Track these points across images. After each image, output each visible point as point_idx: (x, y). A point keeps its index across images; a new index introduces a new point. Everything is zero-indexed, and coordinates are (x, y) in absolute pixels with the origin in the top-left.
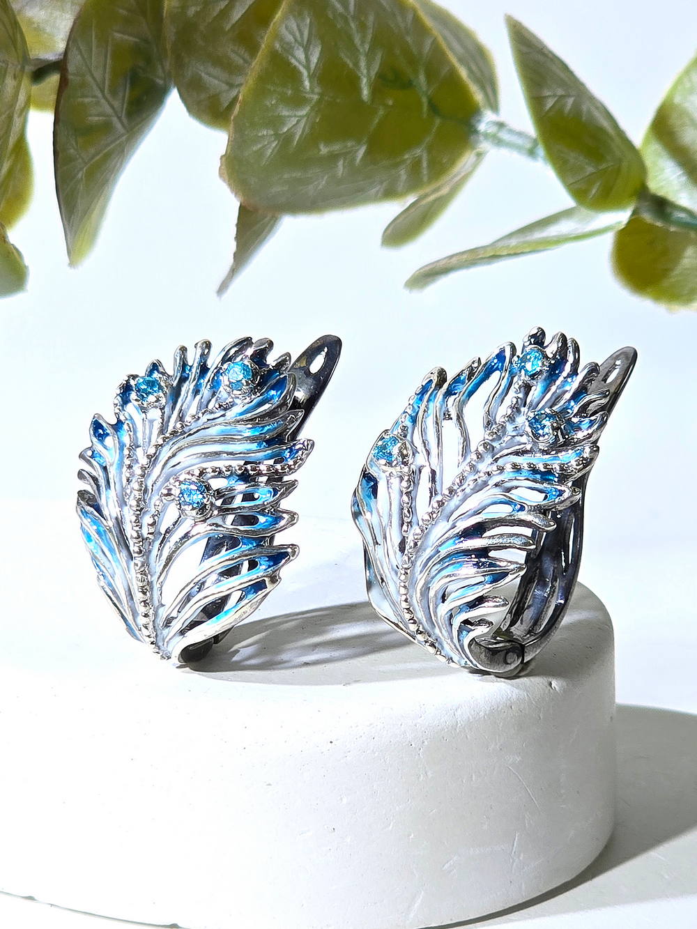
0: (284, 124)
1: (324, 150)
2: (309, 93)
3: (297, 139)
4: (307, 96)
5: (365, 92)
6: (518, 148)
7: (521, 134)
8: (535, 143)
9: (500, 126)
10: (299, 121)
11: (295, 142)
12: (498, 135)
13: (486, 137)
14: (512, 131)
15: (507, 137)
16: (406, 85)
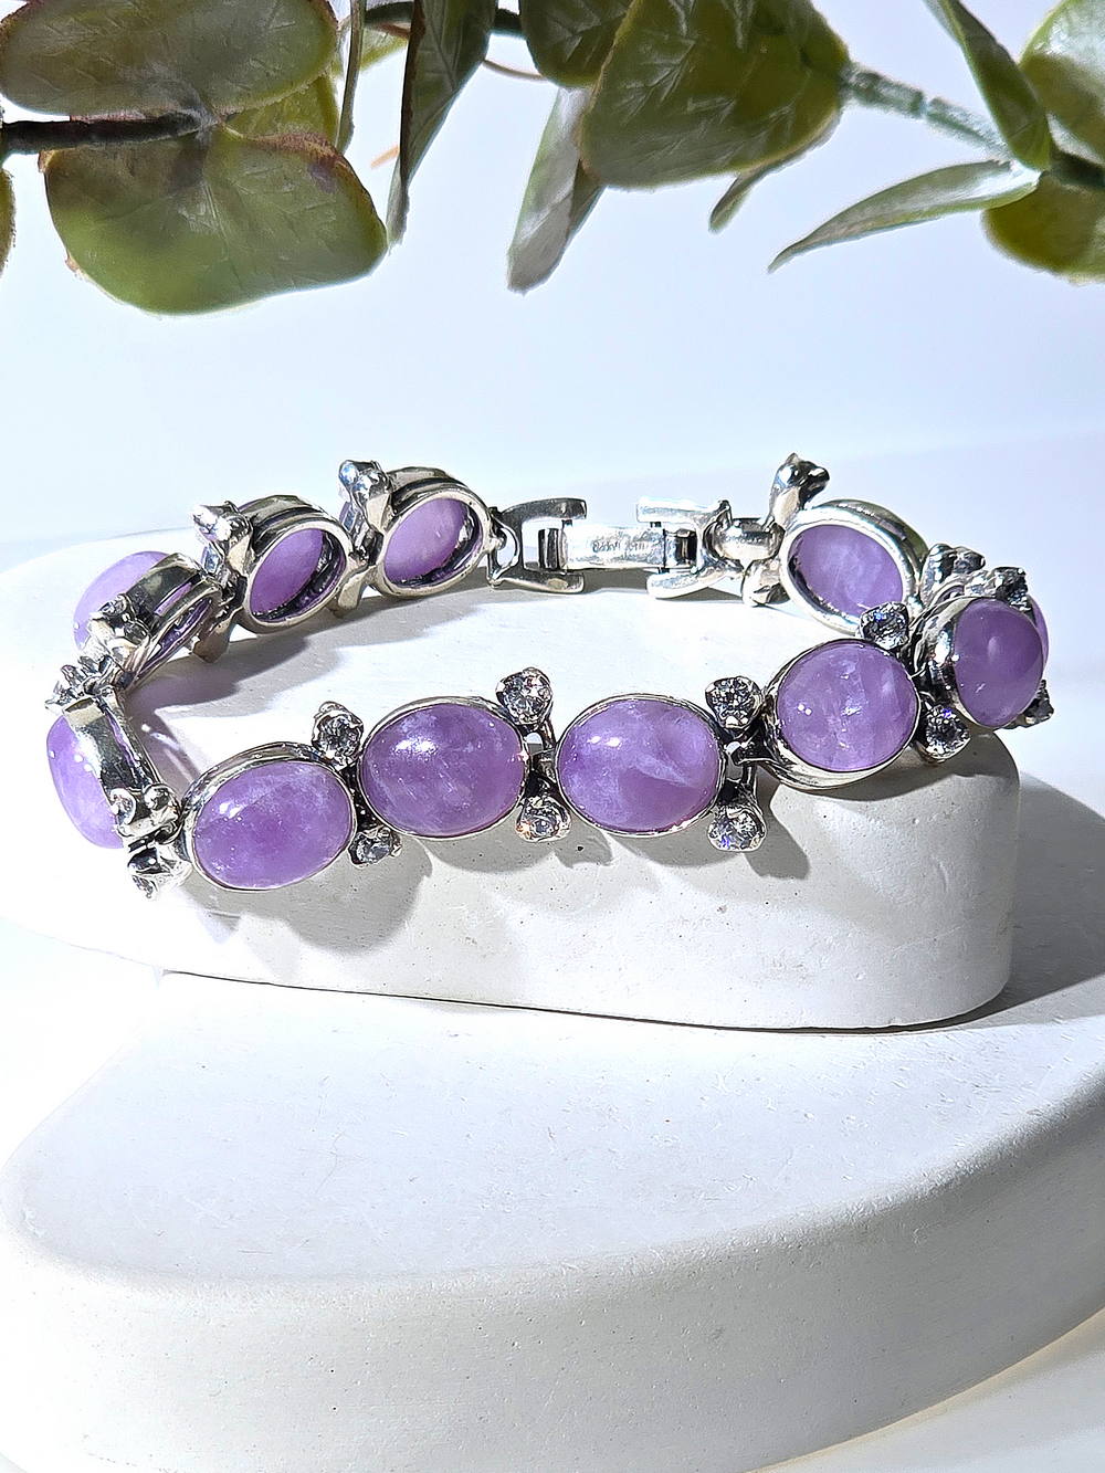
0: (655, 75)
1: (691, 107)
2: (686, 38)
3: (665, 94)
4: (683, 41)
5: (740, 38)
6: (897, 105)
7: (899, 87)
8: (919, 96)
9: (874, 78)
10: (671, 71)
11: (663, 98)
12: (873, 89)
13: (859, 92)
14: (888, 84)
15: (884, 91)
16: (779, 31)
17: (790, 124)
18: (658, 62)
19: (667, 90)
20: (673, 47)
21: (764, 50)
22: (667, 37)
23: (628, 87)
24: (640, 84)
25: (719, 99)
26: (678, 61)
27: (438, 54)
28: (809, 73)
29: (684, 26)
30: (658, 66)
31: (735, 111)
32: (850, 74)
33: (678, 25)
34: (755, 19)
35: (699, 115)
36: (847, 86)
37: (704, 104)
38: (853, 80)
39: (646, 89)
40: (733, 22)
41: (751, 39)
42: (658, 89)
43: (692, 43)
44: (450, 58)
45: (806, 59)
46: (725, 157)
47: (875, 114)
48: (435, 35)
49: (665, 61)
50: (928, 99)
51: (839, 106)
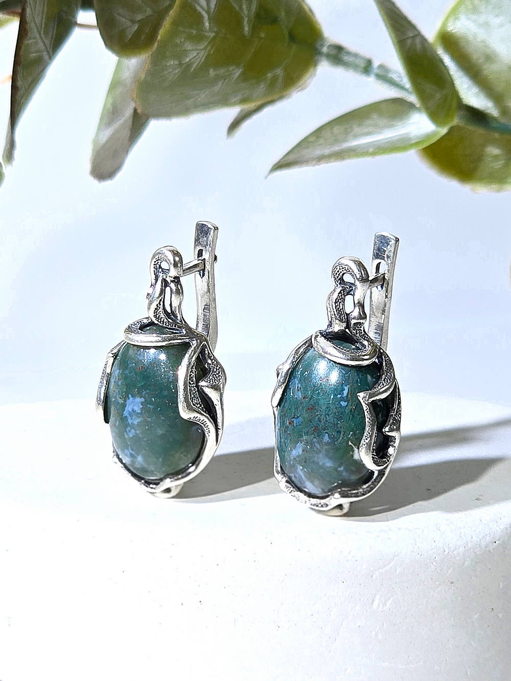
0: (187, 56)
1: (212, 74)
2: (208, 32)
3: (194, 67)
4: (206, 34)
5: (246, 29)
6: (355, 67)
7: (356, 55)
8: (369, 63)
9: (339, 48)
10: (198, 54)
11: (193, 69)
12: (338, 55)
13: (329, 56)
14: (349, 53)
15: (346, 58)
16: (274, 21)
17: (280, 80)
18: (189, 48)
19: (196, 64)
20: (199, 38)
21: (263, 35)
22: (195, 32)
23: (168, 64)
24: (177, 62)
25: (231, 69)
26: (202, 47)
27: (39, 41)
28: (294, 48)
29: (207, 24)
30: (190, 50)
31: (243, 74)
32: (322, 45)
33: (203, 24)
34: (258, 15)
35: (217, 78)
36: (320, 53)
37: (222, 71)
38: (325, 50)
39: (180, 64)
40: (242, 18)
41: (254, 28)
42: (189, 65)
43: (213, 35)
44: (47, 42)
45: (292, 37)
46: (236, 99)
47: (339, 72)
48: (38, 28)
49: (194, 47)
50: (376, 64)
51: (315, 65)
